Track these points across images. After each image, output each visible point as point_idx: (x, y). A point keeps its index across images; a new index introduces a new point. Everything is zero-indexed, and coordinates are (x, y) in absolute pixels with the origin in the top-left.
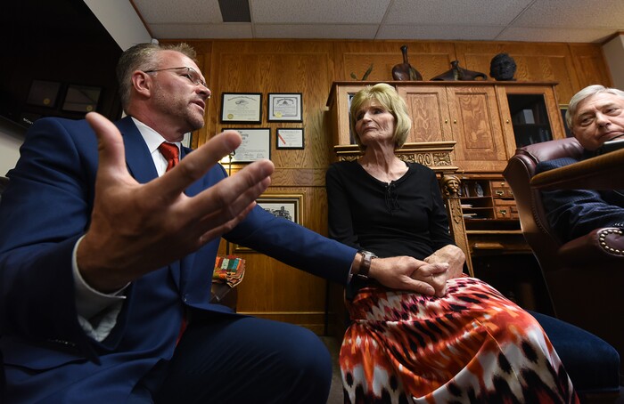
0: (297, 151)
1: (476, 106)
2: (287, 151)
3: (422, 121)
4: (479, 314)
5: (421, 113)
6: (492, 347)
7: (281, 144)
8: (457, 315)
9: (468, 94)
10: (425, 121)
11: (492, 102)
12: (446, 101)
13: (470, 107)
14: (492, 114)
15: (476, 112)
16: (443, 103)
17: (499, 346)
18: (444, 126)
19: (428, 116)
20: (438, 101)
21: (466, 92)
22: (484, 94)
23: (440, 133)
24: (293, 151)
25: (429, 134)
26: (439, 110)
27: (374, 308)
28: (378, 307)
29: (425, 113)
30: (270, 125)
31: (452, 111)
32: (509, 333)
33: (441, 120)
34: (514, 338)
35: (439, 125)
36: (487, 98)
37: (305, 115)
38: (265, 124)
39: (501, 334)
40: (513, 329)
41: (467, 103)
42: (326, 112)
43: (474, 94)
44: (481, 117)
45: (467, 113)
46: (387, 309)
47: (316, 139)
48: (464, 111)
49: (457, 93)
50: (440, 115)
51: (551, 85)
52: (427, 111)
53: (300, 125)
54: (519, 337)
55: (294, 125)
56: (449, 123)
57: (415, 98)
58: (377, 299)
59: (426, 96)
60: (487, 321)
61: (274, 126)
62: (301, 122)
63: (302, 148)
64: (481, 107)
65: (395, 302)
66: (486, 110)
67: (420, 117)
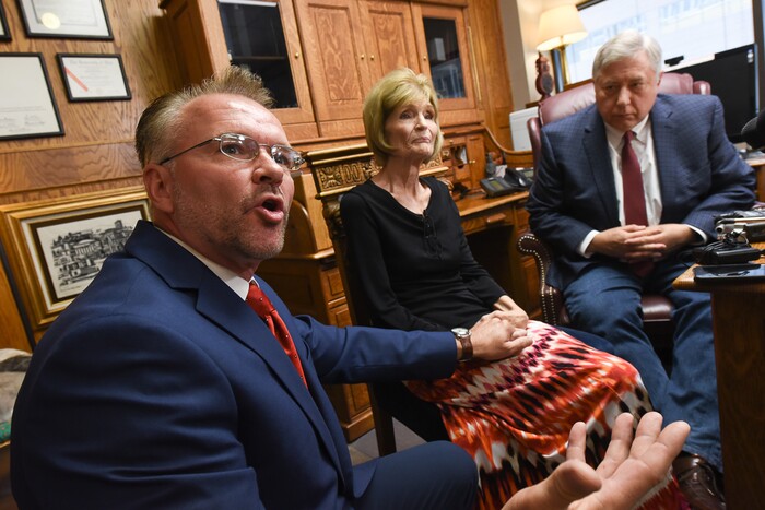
0: (118, 104)
1: (393, 33)
2: (95, 106)
3: (333, 56)
4: (594, 370)
5: (331, 42)
6: (613, 398)
7: (76, 93)
8: (570, 373)
9: (383, 13)
10: (336, 56)
11: (409, 27)
12: (358, 23)
13: (387, 35)
14: (410, 47)
15: (394, 42)
16: (356, 27)
17: (619, 395)
18: (361, 64)
19: (339, 48)
20: (349, 21)
21: (380, 9)
22: (400, 14)
23: (356, 75)
24: (108, 104)
25: (344, 77)
26: (352, 38)
27: (469, 387)
28: (475, 385)
29: (335, 42)
30: (36, 46)
31: (367, 40)
32: (625, 383)
33: (355, 54)
34: (629, 388)
35: (353, 62)
36: (403, 21)
37: (114, 23)
38: (20, 43)
39: (620, 386)
40: (628, 381)
41: (382, 28)
42: (157, 20)
43: (389, 13)
44: (397, 51)
45: (384, 45)
46: (486, 385)
47: (151, 78)
48: (380, 41)
49: (371, 11)
50: (354, 46)
51: (462, 8)
52: (338, 39)
53: (109, 48)
54: (633, 386)
55: (96, 47)
56: (365, 60)
57: (320, 15)
58: (471, 376)
59: (335, 11)
60: (604, 377)
61: (49, 49)
62: (110, 39)
63: (128, 99)
64: (398, 36)
65: (495, 377)
66: (402, 41)
67: (330, 48)
